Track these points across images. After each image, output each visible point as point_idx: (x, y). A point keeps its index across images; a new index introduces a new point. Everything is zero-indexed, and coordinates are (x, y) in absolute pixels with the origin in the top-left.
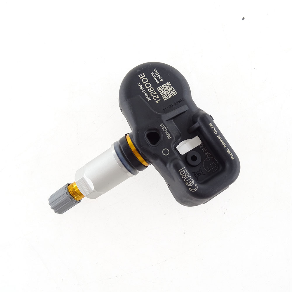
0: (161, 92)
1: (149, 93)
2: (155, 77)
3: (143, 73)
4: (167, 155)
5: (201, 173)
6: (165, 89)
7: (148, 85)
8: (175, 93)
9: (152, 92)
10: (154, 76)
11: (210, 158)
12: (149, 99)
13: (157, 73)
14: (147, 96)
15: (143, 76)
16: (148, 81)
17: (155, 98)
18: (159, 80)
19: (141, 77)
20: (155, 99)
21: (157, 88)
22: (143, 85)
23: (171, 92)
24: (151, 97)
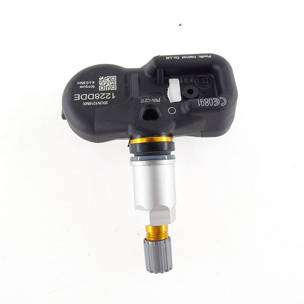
0: (105, 89)
1: (100, 100)
2: (86, 87)
3: (75, 95)
4: (176, 111)
5: (208, 93)
6: (105, 84)
7: (91, 97)
8: (114, 78)
9: (100, 97)
10: (84, 87)
11: (197, 79)
12: (106, 103)
13: (84, 83)
14: (102, 102)
15: (78, 96)
16: (86, 95)
17: (108, 97)
18: (92, 84)
19: (78, 98)
20: (110, 97)
21: (100, 90)
22: (88, 101)
23: (111, 80)
24: (106, 100)
